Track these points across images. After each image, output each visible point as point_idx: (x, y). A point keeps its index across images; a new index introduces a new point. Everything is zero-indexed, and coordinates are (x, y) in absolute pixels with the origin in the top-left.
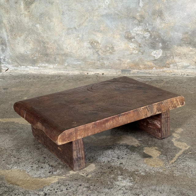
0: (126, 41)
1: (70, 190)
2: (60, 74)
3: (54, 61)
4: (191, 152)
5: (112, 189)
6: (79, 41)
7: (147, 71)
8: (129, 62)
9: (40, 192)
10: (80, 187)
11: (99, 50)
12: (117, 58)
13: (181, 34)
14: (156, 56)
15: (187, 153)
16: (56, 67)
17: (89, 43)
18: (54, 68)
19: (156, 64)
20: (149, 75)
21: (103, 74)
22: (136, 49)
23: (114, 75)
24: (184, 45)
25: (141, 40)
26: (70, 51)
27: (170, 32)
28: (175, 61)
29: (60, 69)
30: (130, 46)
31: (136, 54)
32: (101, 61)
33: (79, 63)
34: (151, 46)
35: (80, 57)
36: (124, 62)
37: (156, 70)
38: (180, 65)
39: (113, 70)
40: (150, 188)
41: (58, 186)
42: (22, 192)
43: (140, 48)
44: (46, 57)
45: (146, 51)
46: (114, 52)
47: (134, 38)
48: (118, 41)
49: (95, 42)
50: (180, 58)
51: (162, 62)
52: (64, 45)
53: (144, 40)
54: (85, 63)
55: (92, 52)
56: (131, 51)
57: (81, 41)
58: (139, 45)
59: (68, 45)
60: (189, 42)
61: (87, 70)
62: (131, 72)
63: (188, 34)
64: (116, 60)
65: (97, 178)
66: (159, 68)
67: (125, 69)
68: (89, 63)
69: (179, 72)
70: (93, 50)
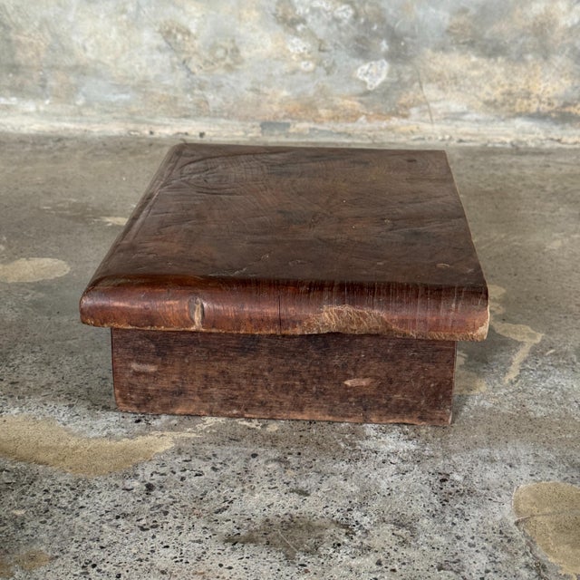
0: (279, 29)
1: (228, 472)
2: (60, 133)
3: (40, 90)
4: (552, 351)
5: (359, 464)
6: (125, 24)
7: (341, 127)
8: (286, 97)
9: (128, 482)
10: (253, 462)
11: (190, 58)
12: (249, 85)
13: (447, 15)
14: (371, 81)
15: (542, 353)
16: (48, 109)
17: (160, 32)
18: (38, 111)
19: (367, 105)
20: (347, 138)
21: (202, 135)
22: (309, 56)
23: (236, 139)
24: (454, 48)
25: (325, 28)
26: (93, 57)
27: (415, 7)
28: (424, 97)
29: (58, 117)
30: (289, 47)
31: (308, 73)
32: (197, 92)
33: (124, 97)
34: (357, 48)
35: (127, 78)
36: (269, 98)
37: (368, 126)
38: (440, 108)
39: (233, 122)
40: (475, 453)
41: (180, 460)
42: (68, 485)
43: (322, 54)
44: (11, 75)
45: (339, 65)
46: (237, 63)
47: (303, 21)
48: (253, 30)
49: (177, 30)
50: (441, 88)
51: (387, 100)
52: (74, 38)
53: (335, 27)
54: (145, 97)
55: (169, 64)
56: (293, 64)
57: (132, 24)
58: (320, 45)
59: (90, 36)
60: (468, 40)
61: (149, 120)
62: (292, 130)
63: (469, 14)
64: (246, 89)
65: (301, 433)
66: (377, 118)
67: (272, 120)
68: (156, 98)
69: (435, 132)
70: (171, 57)
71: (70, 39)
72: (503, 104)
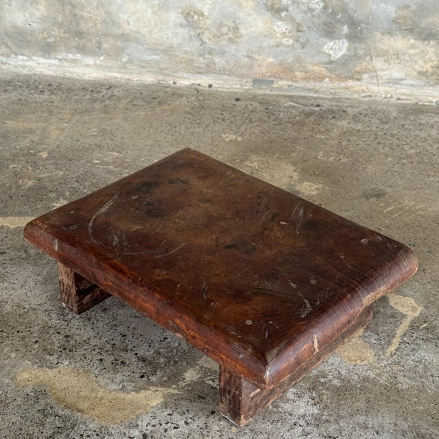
0: (269, 15)
1: (194, 426)
2: (111, 81)
3: (97, 49)
4: (425, 325)
5: (279, 424)
6: (157, 7)
7: (311, 85)
8: (271, 62)
9: (132, 431)
10: (212, 418)
11: (203, 32)
12: (246, 54)
13: (394, 9)
14: (334, 54)
15: (418, 327)
16: (102, 63)
17: (182, 13)
18: (95, 65)
19: (330, 71)
20: (314, 93)
21: (210, 86)
22: (290, 35)
23: (234, 90)
24: (398, 33)
25: (302, 15)
26: (134, 29)
27: (370, 3)
28: (374, 67)
29: (110, 68)
30: (275, 28)
31: (288, 46)
32: (207, 56)
33: (155, 57)
34: (325, 30)
35: (158, 44)
36: (259, 62)
37: (331, 85)
38: (384, 75)
39: (233, 78)
40: (356, 420)
41: (166, 413)
42: (95, 431)
43: (299, 33)
44: (77, 39)
45: (311, 42)
46: (237, 37)
47: (287, 10)
48: (249, 15)
49: (195, 13)
50: (387, 61)
51: (345, 68)
52: (121, 15)
53: (309, 15)
54: (170, 58)
55: (188, 36)
56: (278, 39)
57: (163, 7)
58: (298, 28)
59: (132, 14)
60: (408, 27)
61: (173, 74)
62: (275, 85)
63: (410, 9)
64: (243, 56)
66: (338, 80)
67: (261, 78)
68: (178, 59)
69: (380, 91)
70: (189, 31)
71: (118, 15)
72: (432, 75)
